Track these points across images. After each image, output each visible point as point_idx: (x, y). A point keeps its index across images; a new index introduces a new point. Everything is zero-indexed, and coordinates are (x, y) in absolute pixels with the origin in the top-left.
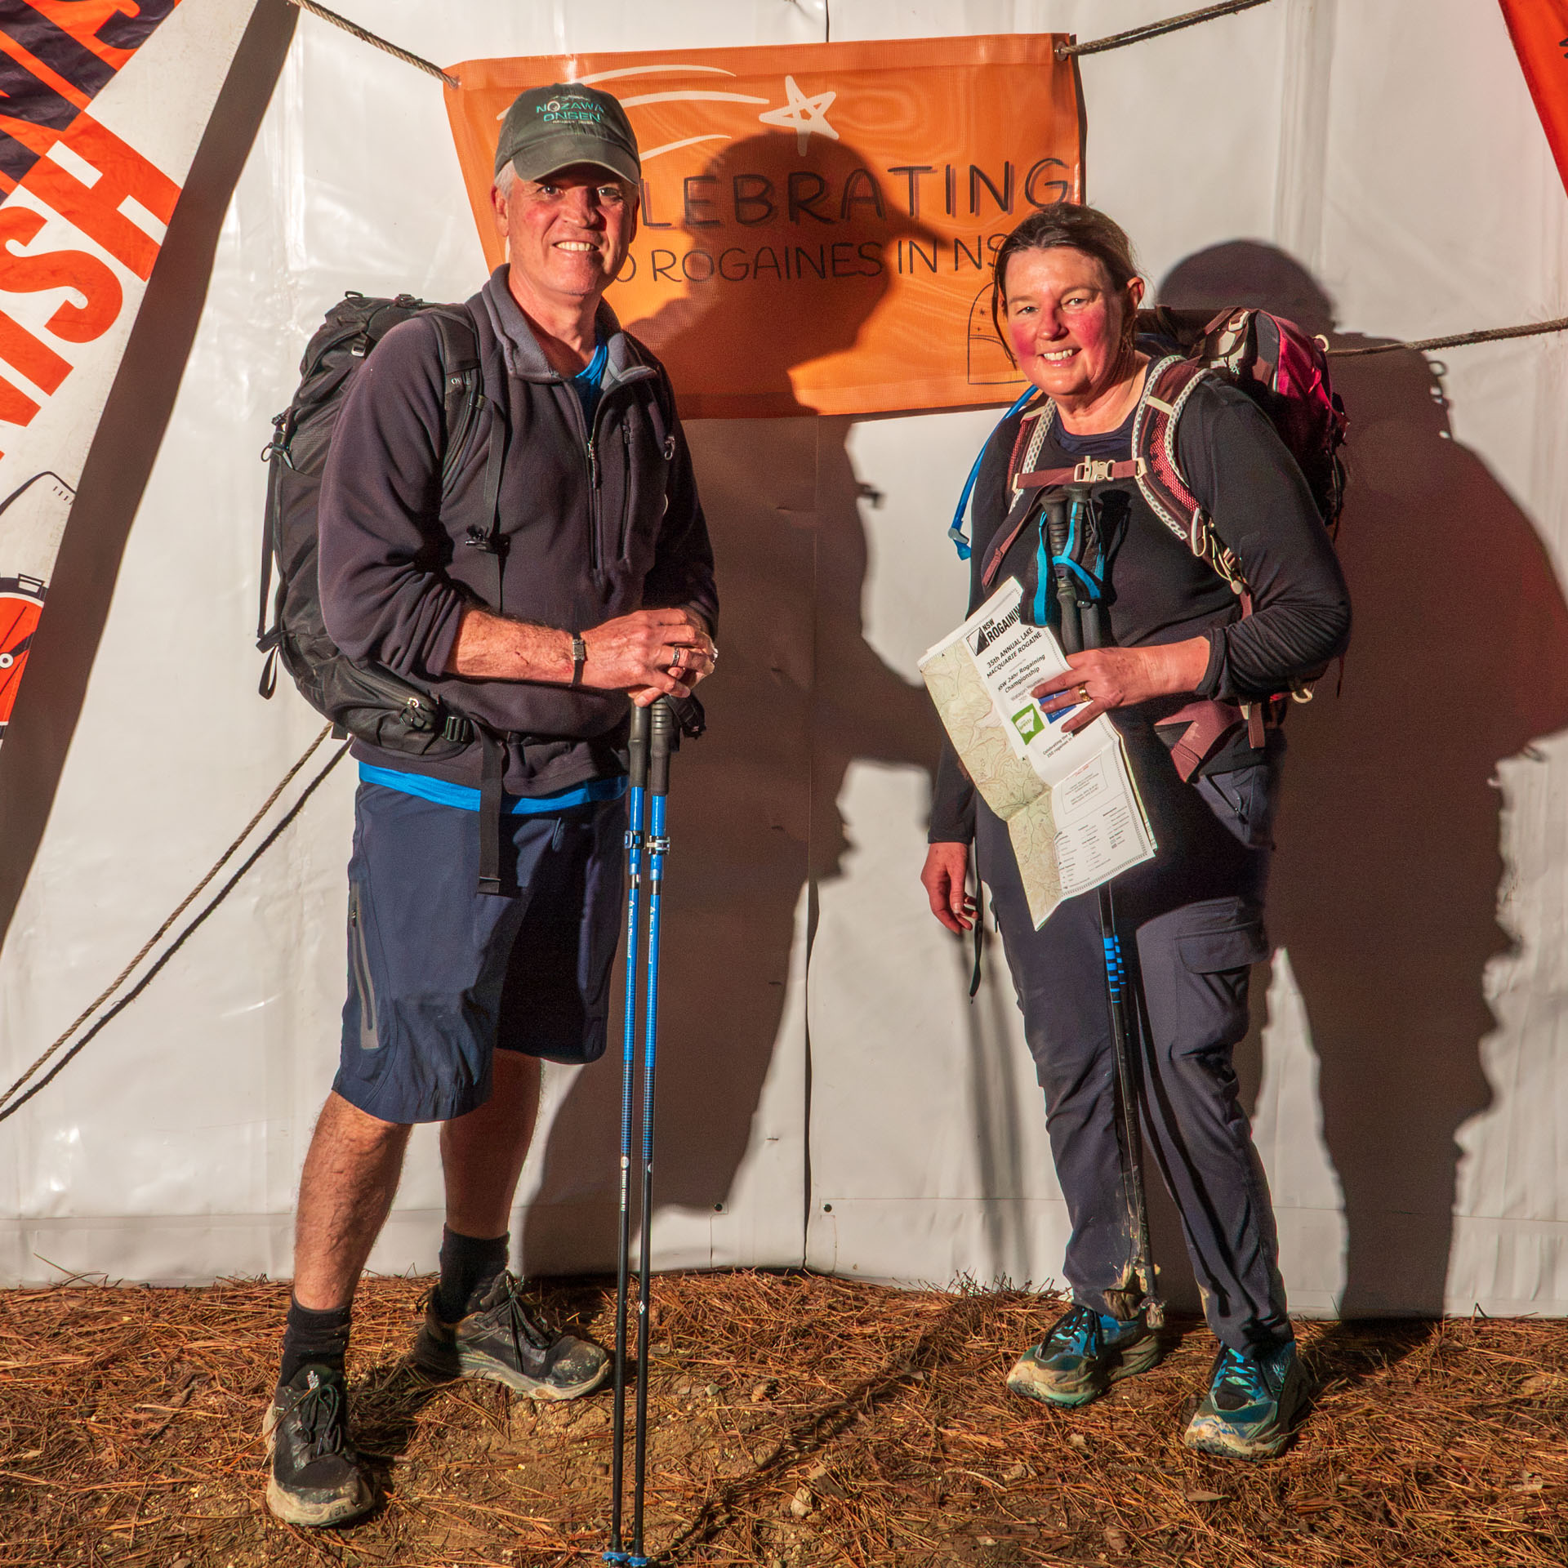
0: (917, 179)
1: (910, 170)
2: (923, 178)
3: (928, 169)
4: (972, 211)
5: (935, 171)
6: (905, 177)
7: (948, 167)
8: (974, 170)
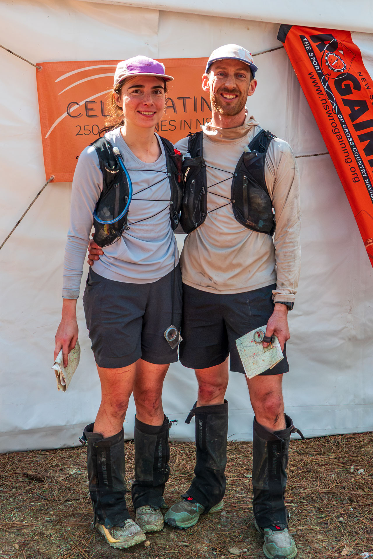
0: (185, 100)
1: (184, 98)
2: (187, 100)
3: (188, 98)
4: (201, 111)
5: (191, 99)
6: (182, 100)
7: (195, 97)
8: (202, 98)
